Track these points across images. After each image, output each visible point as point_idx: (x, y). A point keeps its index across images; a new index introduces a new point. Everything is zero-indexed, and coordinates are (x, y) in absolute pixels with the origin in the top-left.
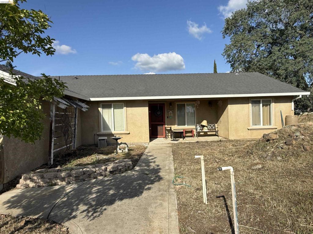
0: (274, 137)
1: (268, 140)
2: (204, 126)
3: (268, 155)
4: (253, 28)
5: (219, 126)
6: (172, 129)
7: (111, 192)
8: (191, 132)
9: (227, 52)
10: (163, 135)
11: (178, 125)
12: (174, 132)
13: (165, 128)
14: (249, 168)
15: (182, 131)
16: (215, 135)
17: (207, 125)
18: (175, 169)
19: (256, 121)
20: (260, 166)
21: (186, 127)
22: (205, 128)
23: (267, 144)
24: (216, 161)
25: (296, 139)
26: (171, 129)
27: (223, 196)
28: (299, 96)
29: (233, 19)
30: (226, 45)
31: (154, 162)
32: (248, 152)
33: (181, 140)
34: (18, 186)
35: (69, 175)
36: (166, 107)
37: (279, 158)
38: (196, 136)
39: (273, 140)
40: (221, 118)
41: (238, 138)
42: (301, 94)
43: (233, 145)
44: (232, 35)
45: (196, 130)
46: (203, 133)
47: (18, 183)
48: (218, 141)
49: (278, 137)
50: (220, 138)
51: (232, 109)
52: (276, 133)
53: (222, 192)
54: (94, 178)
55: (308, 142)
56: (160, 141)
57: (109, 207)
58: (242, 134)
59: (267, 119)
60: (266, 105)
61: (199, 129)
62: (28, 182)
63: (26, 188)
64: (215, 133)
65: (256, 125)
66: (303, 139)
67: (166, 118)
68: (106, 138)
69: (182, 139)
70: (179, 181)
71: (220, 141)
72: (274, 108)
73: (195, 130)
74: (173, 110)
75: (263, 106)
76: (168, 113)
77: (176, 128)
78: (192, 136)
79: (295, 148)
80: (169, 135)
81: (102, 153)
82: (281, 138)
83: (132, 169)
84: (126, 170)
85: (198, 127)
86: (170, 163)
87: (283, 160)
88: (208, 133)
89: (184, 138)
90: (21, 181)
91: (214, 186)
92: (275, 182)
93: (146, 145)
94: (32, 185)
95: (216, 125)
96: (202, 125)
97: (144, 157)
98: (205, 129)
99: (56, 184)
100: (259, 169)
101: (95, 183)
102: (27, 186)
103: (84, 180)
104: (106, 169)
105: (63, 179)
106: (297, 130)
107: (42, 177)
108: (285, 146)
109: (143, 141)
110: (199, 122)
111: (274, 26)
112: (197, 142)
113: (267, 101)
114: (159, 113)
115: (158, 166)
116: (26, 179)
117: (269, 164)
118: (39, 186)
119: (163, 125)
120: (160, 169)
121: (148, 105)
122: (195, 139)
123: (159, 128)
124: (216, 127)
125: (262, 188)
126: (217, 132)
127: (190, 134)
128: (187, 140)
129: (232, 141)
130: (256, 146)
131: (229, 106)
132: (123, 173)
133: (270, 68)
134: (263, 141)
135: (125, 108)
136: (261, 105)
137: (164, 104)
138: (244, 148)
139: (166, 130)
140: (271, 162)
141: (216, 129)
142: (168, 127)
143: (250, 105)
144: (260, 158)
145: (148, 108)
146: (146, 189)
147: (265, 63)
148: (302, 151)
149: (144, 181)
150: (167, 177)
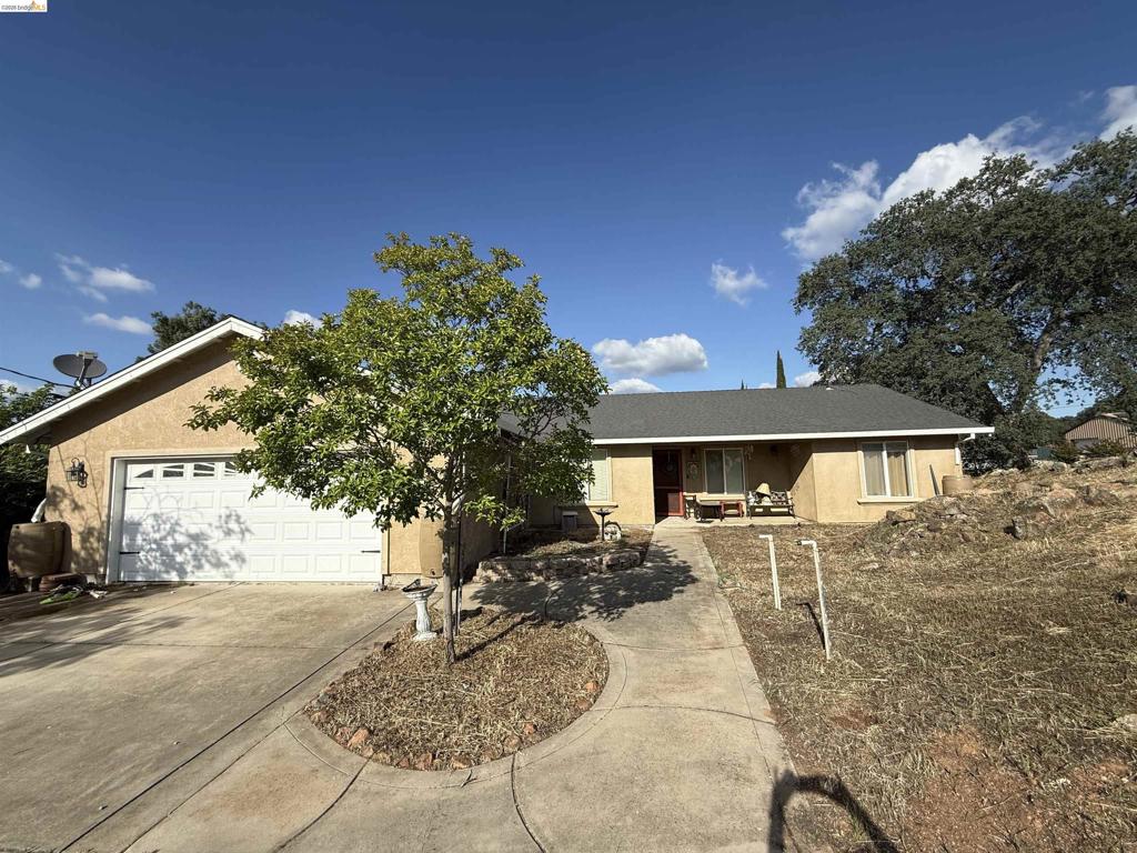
0: (907, 516)
1: (896, 523)
2: (763, 495)
3: (892, 548)
4: (861, 290)
5: (796, 496)
6: (698, 501)
7: (621, 593)
8: (737, 506)
9: (807, 343)
10: (679, 512)
11: (709, 492)
12: (703, 506)
13: (684, 496)
14: (857, 568)
15: (718, 503)
16: (788, 514)
17: (769, 493)
18: (717, 568)
19: (876, 486)
20: (876, 566)
21: (726, 497)
22: (766, 499)
23: (892, 530)
24: (792, 558)
25: (950, 521)
26: (695, 500)
27: (807, 604)
28: (968, 435)
29: (815, 276)
30: (802, 328)
31: (675, 557)
32: (855, 544)
33: (717, 522)
34: (475, 578)
35: (548, 567)
36: (684, 457)
37: (914, 554)
38: (748, 516)
39: (905, 522)
40: (799, 480)
41: (837, 522)
42: (973, 431)
43: (826, 534)
44: (817, 306)
45: (748, 503)
46: (761, 510)
47: (475, 574)
48: (794, 526)
49: (914, 517)
50: (798, 520)
51: (820, 461)
52: (912, 510)
53: (805, 599)
54: (585, 574)
55: (974, 527)
56: (673, 523)
57: (628, 610)
58: (845, 513)
59: (901, 484)
60: (897, 455)
61: (752, 501)
62: (490, 573)
63: (487, 582)
64: (786, 510)
65: (876, 494)
66: (964, 522)
67: (684, 476)
68: (575, 513)
69: (718, 520)
70: (729, 582)
71: (799, 525)
72: (913, 461)
73: (744, 504)
74: (698, 463)
75: (889, 455)
76: (689, 469)
77: (704, 497)
78: (738, 515)
79: (947, 537)
80: (692, 511)
81: (576, 540)
82: (920, 518)
83: (641, 565)
84: (631, 567)
85: (751, 496)
86: (705, 559)
87: (922, 557)
88: (772, 510)
89: (722, 517)
90: (479, 571)
91: (791, 592)
92: (899, 587)
93: (650, 530)
94: (495, 577)
95: (788, 493)
96: (758, 493)
97: (652, 548)
98: (766, 502)
99: (529, 579)
100: (874, 571)
101: (587, 581)
102: (488, 580)
103: (570, 577)
104: (601, 560)
105: (539, 573)
106: (953, 504)
107: (510, 568)
108: (927, 533)
109: (644, 522)
110: (753, 487)
111: (911, 284)
112: (752, 526)
113: (898, 446)
114: (670, 468)
115: (685, 562)
116: (485, 568)
117: (894, 562)
118: (506, 581)
119: (678, 491)
120: (689, 566)
121: (651, 453)
122: (745, 521)
123: (671, 497)
124: (789, 497)
125: (874, 595)
126: (791, 507)
127: (735, 511)
128: (729, 522)
129: (825, 526)
130: (873, 534)
131: (815, 456)
132: (626, 569)
133: (907, 372)
134: (885, 524)
135: (609, 459)
136: (885, 453)
137: (679, 451)
138: (848, 538)
139: (685, 501)
140: (897, 560)
141: (790, 502)
142: (689, 496)
143: (860, 453)
144: (877, 554)
145: (651, 459)
146: (676, 592)
147: (894, 364)
148: (961, 543)
149: (668, 581)
150: (705, 578)
